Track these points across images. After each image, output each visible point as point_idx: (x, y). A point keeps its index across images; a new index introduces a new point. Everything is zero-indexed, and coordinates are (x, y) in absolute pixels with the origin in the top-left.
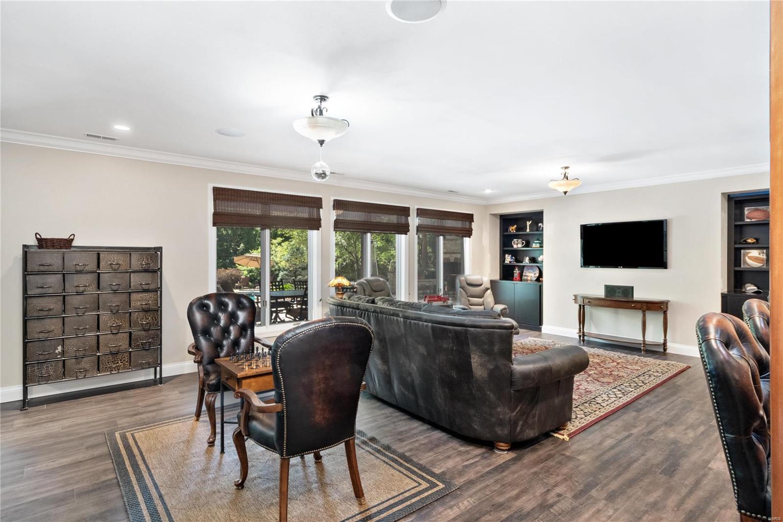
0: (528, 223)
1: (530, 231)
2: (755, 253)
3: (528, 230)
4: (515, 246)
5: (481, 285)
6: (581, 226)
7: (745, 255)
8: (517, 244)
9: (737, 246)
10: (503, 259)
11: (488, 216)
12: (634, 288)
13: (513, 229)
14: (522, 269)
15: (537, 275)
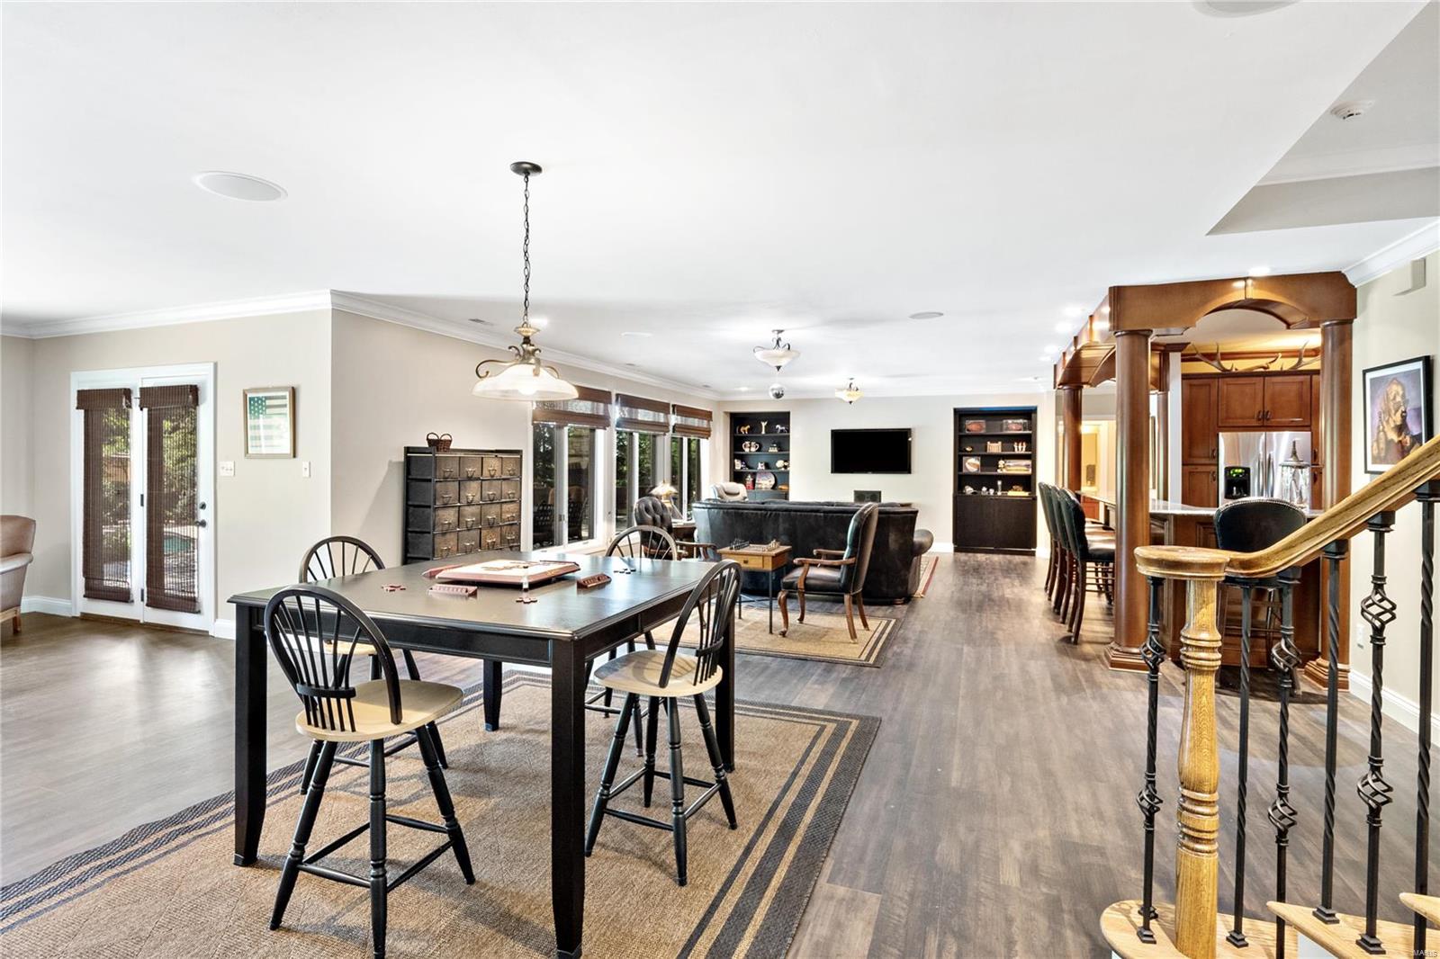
0: (764, 424)
1: (766, 432)
2: (972, 460)
3: (763, 432)
4: (747, 450)
5: (738, 494)
6: (832, 431)
7: (966, 461)
8: (750, 447)
9: (960, 453)
10: (732, 465)
11: (722, 414)
12: (882, 493)
13: (745, 429)
14: (754, 475)
15: (773, 482)
